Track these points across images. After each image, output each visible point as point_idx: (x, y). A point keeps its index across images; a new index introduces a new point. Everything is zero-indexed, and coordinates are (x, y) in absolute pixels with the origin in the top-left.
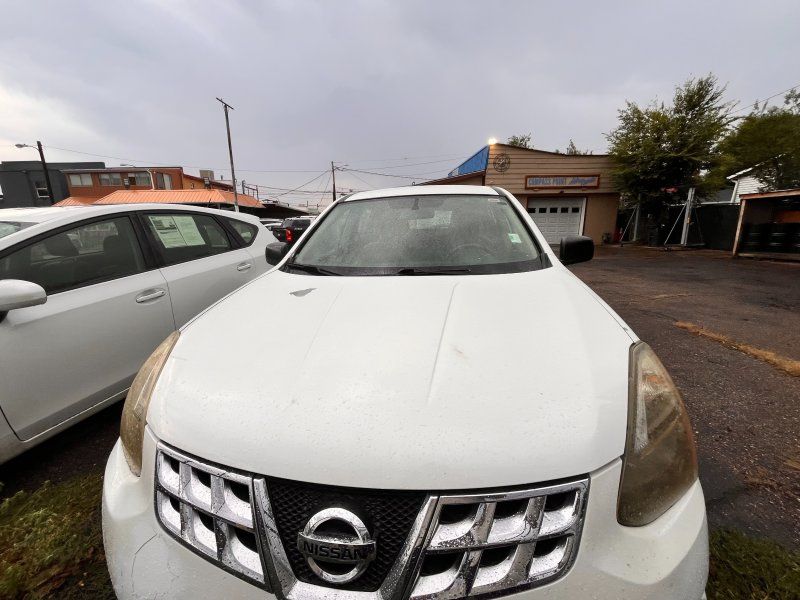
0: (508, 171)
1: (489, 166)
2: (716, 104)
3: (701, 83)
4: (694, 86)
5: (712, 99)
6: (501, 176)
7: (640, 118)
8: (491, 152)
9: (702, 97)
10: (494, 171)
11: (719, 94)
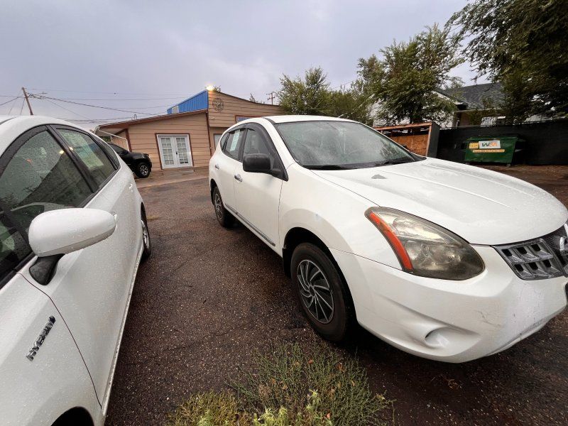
0: (223, 111)
1: (210, 106)
2: (324, 83)
3: (316, 70)
4: (313, 72)
5: (322, 80)
6: (219, 114)
7: (291, 85)
8: (209, 96)
9: (318, 78)
10: (214, 111)
11: (324, 78)
